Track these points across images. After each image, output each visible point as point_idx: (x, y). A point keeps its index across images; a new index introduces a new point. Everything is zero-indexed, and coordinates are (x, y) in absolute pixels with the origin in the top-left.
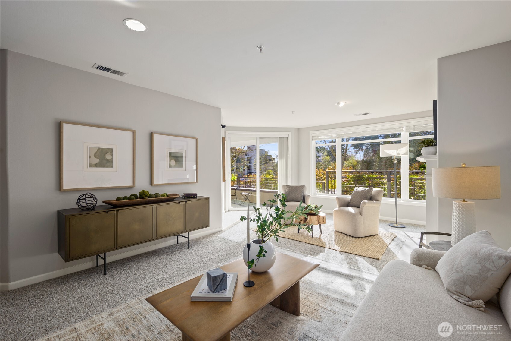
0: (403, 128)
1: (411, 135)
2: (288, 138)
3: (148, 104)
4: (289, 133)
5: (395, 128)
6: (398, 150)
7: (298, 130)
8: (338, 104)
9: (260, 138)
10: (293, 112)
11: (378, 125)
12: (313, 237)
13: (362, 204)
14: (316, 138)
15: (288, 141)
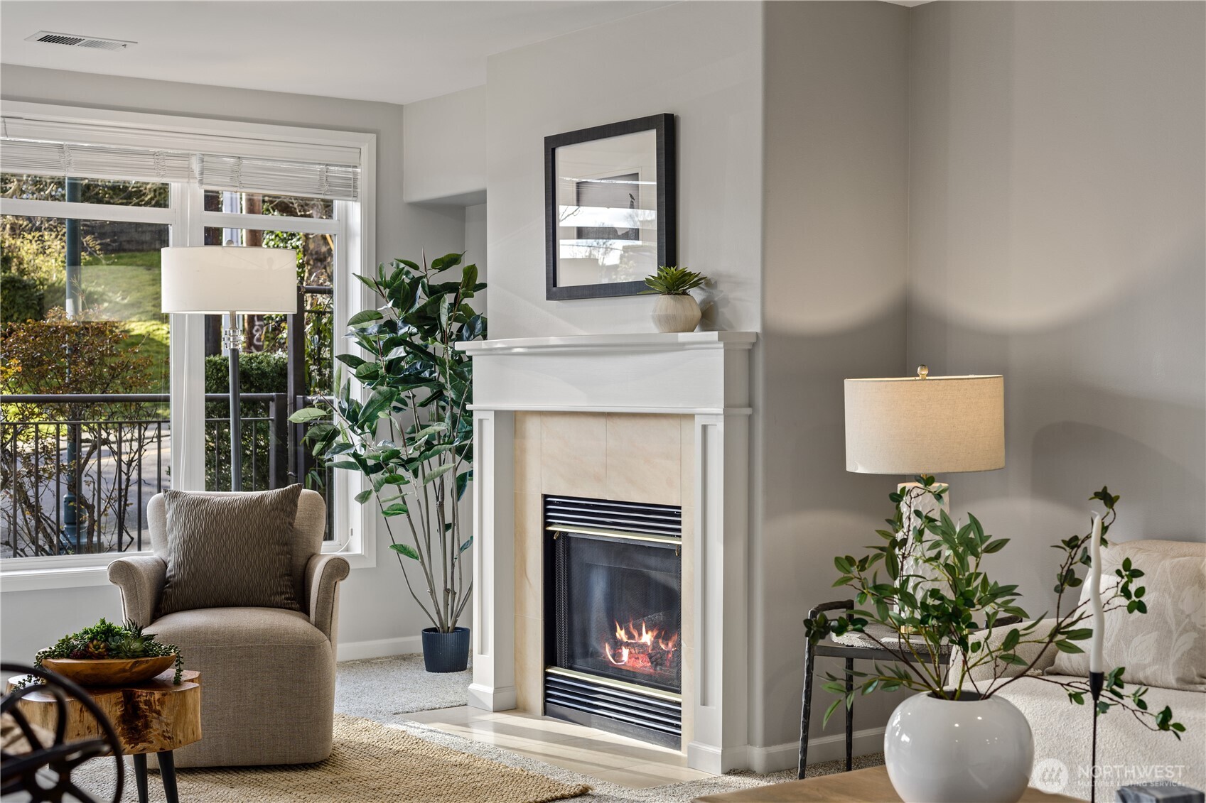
0: (190, 158)
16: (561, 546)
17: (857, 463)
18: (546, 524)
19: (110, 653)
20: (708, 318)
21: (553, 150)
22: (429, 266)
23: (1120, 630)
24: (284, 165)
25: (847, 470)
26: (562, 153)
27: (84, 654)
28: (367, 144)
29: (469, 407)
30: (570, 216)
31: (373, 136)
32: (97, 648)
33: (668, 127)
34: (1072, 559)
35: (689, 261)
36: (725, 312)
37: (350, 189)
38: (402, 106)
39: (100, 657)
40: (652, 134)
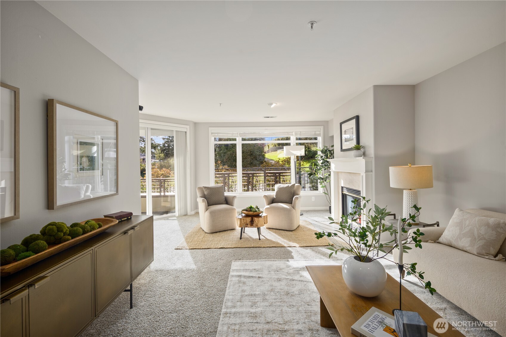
0: (292, 132)
1: (297, 139)
2: (186, 132)
3: (40, 37)
4: (188, 127)
5: (288, 132)
6: (300, 151)
7: (196, 124)
8: (271, 104)
9: (152, 129)
10: (220, 104)
11: (278, 128)
12: (260, 239)
13: (295, 199)
14: (217, 135)
15: (186, 136)
16: (344, 196)
17: (393, 185)
18: (342, 191)
19: (251, 211)
20: (364, 154)
21: (341, 125)
22: (330, 146)
23: (458, 235)
24: (310, 132)
25: (391, 186)
26: (343, 125)
27: (247, 211)
28: (322, 128)
29: (330, 170)
30: (344, 136)
31: (323, 126)
32: (249, 210)
33: (357, 118)
34: (404, 225)
35: (362, 144)
36: (367, 153)
37: (319, 135)
38: (328, 121)
39: (249, 211)
40: (354, 120)
